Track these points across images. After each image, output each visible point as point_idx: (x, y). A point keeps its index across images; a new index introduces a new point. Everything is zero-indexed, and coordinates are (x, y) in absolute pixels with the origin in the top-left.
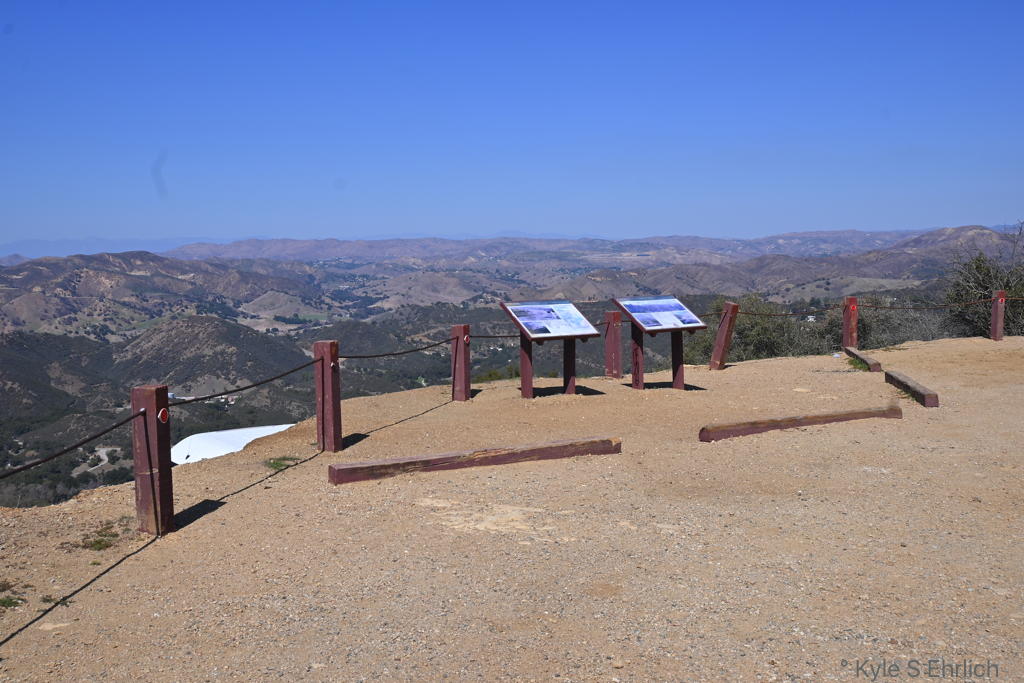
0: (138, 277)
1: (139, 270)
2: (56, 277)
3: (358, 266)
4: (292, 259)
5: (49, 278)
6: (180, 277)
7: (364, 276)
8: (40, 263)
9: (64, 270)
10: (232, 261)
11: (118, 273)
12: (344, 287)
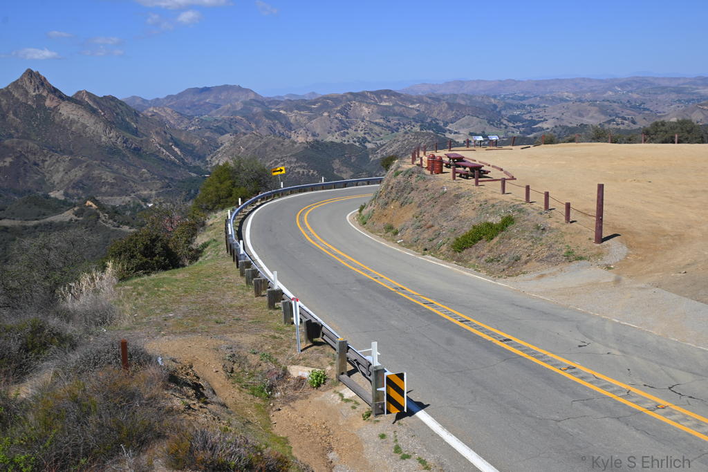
0: (386, 106)
1: (385, 102)
2: (336, 106)
3: (528, 98)
4: (483, 93)
5: (332, 107)
6: (410, 106)
7: (530, 105)
8: (327, 98)
9: (341, 102)
10: (443, 95)
11: (372, 104)
12: (517, 113)
